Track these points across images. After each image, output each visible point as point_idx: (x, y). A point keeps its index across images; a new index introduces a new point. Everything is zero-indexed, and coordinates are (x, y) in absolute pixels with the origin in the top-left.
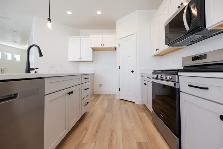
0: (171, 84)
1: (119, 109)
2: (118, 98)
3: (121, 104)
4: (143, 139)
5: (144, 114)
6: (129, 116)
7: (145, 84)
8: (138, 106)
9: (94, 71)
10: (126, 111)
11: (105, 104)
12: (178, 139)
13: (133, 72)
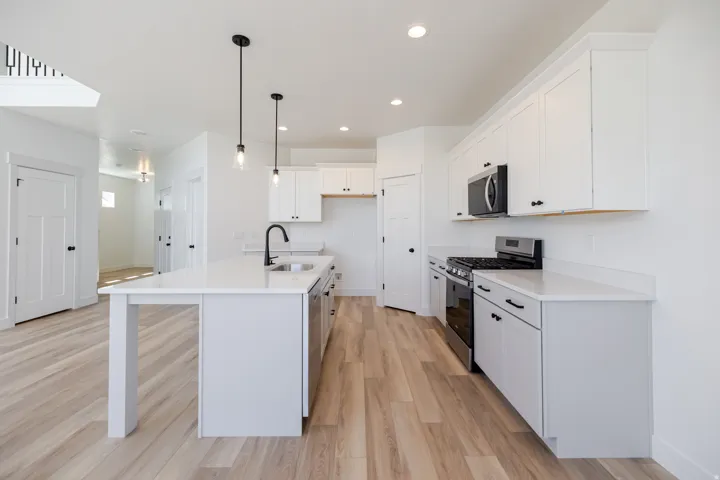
0: (465, 283)
1: (387, 323)
2: (380, 303)
3: (388, 315)
4: (428, 358)
5: (433, 331)
6: (406, 334)
7: (436, 278)
8: (423, 319)
9: (324, 245)
10: (401, 327)
11: (357, 315)
12: (470, 350)
13: (412, 250)
